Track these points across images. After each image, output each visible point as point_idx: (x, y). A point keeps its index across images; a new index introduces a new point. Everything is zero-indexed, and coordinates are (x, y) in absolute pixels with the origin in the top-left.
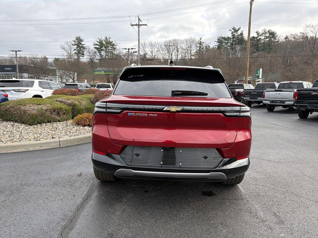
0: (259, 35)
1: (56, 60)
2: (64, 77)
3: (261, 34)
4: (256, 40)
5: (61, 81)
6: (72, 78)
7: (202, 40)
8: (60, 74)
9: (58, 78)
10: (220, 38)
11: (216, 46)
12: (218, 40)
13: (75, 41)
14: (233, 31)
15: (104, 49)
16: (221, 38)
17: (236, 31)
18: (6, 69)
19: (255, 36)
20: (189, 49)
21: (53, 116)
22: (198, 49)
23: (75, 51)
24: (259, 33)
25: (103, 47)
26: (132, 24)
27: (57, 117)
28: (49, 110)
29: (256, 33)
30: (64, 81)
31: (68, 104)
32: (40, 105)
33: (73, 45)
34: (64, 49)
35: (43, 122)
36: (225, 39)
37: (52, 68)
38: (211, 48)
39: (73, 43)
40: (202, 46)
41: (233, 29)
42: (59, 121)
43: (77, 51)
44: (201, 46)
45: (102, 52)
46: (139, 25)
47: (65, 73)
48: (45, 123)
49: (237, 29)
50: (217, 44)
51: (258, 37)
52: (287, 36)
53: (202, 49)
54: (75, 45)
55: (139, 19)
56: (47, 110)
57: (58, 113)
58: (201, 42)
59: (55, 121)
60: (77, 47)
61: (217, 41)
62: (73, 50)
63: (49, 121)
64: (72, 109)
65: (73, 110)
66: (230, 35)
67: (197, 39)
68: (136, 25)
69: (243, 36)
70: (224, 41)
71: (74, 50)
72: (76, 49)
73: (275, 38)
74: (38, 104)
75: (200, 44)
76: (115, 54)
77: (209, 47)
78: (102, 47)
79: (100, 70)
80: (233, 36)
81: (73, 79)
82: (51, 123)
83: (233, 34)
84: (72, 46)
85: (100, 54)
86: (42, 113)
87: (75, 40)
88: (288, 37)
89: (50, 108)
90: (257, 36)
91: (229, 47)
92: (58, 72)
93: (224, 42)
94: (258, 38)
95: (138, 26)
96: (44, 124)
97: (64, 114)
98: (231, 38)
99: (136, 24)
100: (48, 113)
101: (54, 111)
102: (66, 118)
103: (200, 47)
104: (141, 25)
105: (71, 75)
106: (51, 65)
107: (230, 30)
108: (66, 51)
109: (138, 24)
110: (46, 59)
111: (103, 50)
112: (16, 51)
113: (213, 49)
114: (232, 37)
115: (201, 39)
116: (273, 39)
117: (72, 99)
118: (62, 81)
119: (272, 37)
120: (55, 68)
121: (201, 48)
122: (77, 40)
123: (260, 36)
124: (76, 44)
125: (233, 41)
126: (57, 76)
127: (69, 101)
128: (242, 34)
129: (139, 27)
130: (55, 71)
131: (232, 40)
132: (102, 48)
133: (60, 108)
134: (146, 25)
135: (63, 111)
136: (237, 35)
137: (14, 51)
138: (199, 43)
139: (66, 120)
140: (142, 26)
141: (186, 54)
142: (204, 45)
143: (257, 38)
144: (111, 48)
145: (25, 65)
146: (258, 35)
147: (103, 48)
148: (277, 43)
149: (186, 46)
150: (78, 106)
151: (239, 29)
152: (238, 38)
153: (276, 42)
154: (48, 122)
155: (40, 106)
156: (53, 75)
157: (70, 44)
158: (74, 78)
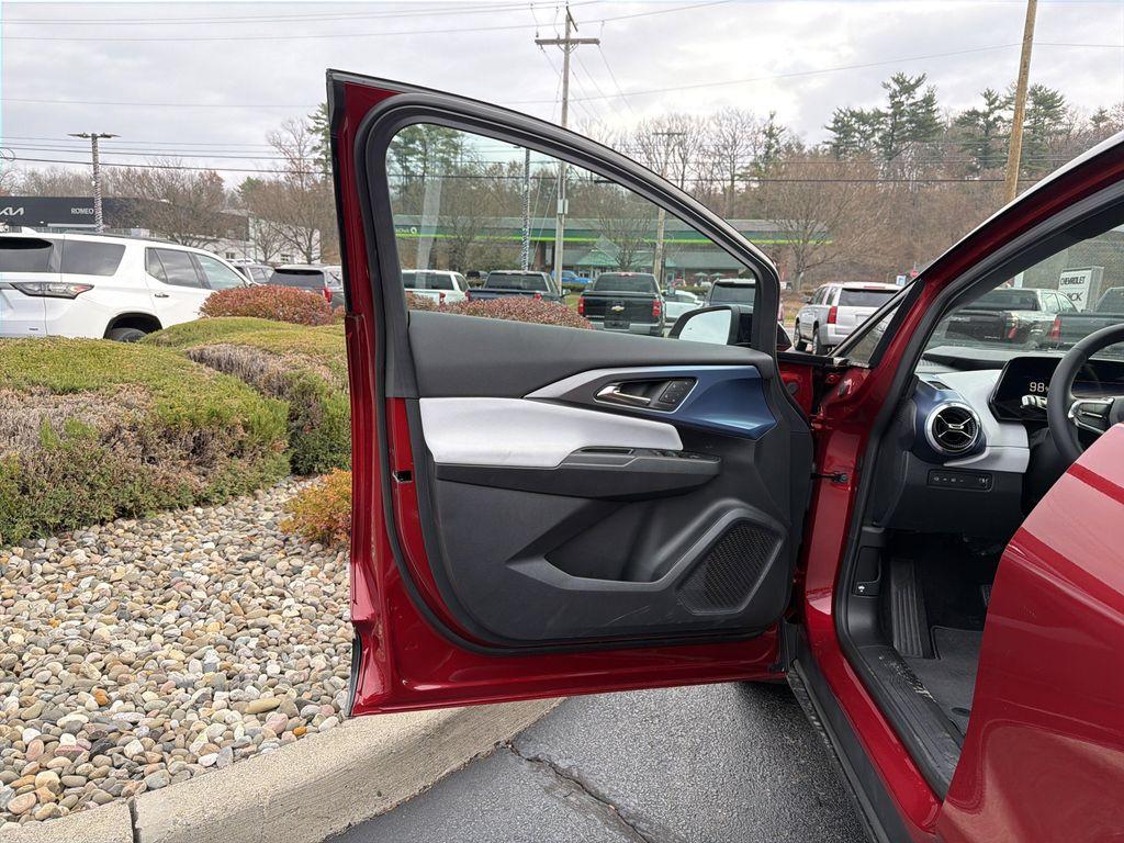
0: (997, 104)
1: (252, 186)
2: (276, 245)
3: (1004, 100)
4: (981, 122)
5: (263, 259)
6: (304, 248)
7: (777, 122)
8: (261, 232)
9: (253, 249)
10: (842, 115)
11: (828, 143)
12: (836, 122)
13: (318, 118)
14: (898, 88)
15: (420, 149)
16: (845, 115)
17: (908, 89)
18: (74, 211)
19: (981, 111)
20: (726, 153)
21: (162, 469)
22: (761, 152)
23: (317, 155)
24: (996, 99)
25: (417, 142)
26: (540, 38)
27: (192, 479)
28: (133, 428)
29: (986, 96)
30: (276, 258)
31: (268, 381)
32: (74, 391)
33: (309, 130)
34: (279, 145)
35: (84, 521)
36: (861, 118)
37: (236, 212)
38: (805, 151)
39: (312, 124)
40: (777, 142)
41: (896, 81)
42: (202, 501)
43: (323, 153)
44: (773, 141)
45: (410, 158)
46: (567, 42)
47: (279, 232)
48: (102, 522)
49: (912, 82)
50: (832, 136)
51: (991, 111)
52: (1101, 113)
53: (777, 152)
54: (317, 130)
55: (570, 19)
56: (118, 428)
57: (199, 447)
58: (771, 129)
59: (173, 501)
60: (323, 138)
61: (832, 125)
62: (309, 149)
63: (129, 505)
64: (293, 416)
65: (299, 422)
66: (884, 105)
67: (760, 116)
68: (557, 42)
69: (934, 107)
70: (856, 126)
71: (315, 149)
72: (320, 148)
73: (1056, 118)
74: (53, 390)
75: (770, 135)
76: (455, 167)
77: (800, 147)
78: (413, 142)
79: (405, 223)
80: (896, 105)
81: (308, 255)
82: (141, 517)
83: (897, 100)
84: (307, 135)
85: (403, 167)
86: (71, 458)
87: (320, 114)
88: (1106, 115)
89: (140, 417)
90: (987, 109)
91: (874, 151)
92: (253, 227)
93: (855, 131)
94: (991, 118)
95: (563, 46)
96: (92, 535)
97: (238, 451)
98: (886, 115)
99: (555, 38)
100: (123, 456)
101: (169, 436)
102: (253, 475)
103: (769, 147)
104: (576, 42)
105: (300, 240)
106: (233, 202)
107: (886, 86)
108: (286, 152)
109: (563, 37)
110: (215, 181)
111: (413, 152)
112: (94, 137)
113: (814, 154)
114: (890, 111)
115: (772, 117)
116: (1047, 121)
117: (297, 352)
118: (266, 259)
119: (1046, 116)
120: (244, 213)
121: (773, 150)
122: (323, 113)
123: (999, 108)
124: (321, 127)
125: (894, 127)
126: (251, 242)
127: (275, 366)
128: (929, 101)
129: (567, 48)
130: (244, 221)
131: (890, 122)
132: (411, 146)
133: (212, 414)
134: (596, 41)
135: (231, 431)
136: (911, 105)
137: (87, 137)
138: (765, 133)
139: (252, 492)
140: (580, 45)
141: (715, 171)
142: (784, 140)
143: (986, 115)
144: (443, 144)
145: (136, 199)
146: (990, 104)
147: (417, 145)
148: (1064, 136)
149: (715, 141)
150: (330, 394)
151: (919, 82)
152: (914, 113)
153: (1061, 133)
154: (124, 513)
155: (67, 404)
156: (237, 238)
157: (298, 126)
158: (310, 247)
